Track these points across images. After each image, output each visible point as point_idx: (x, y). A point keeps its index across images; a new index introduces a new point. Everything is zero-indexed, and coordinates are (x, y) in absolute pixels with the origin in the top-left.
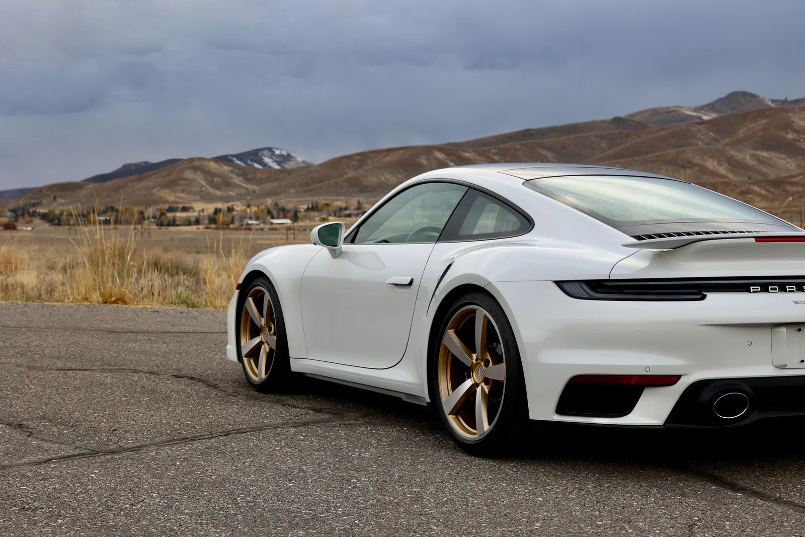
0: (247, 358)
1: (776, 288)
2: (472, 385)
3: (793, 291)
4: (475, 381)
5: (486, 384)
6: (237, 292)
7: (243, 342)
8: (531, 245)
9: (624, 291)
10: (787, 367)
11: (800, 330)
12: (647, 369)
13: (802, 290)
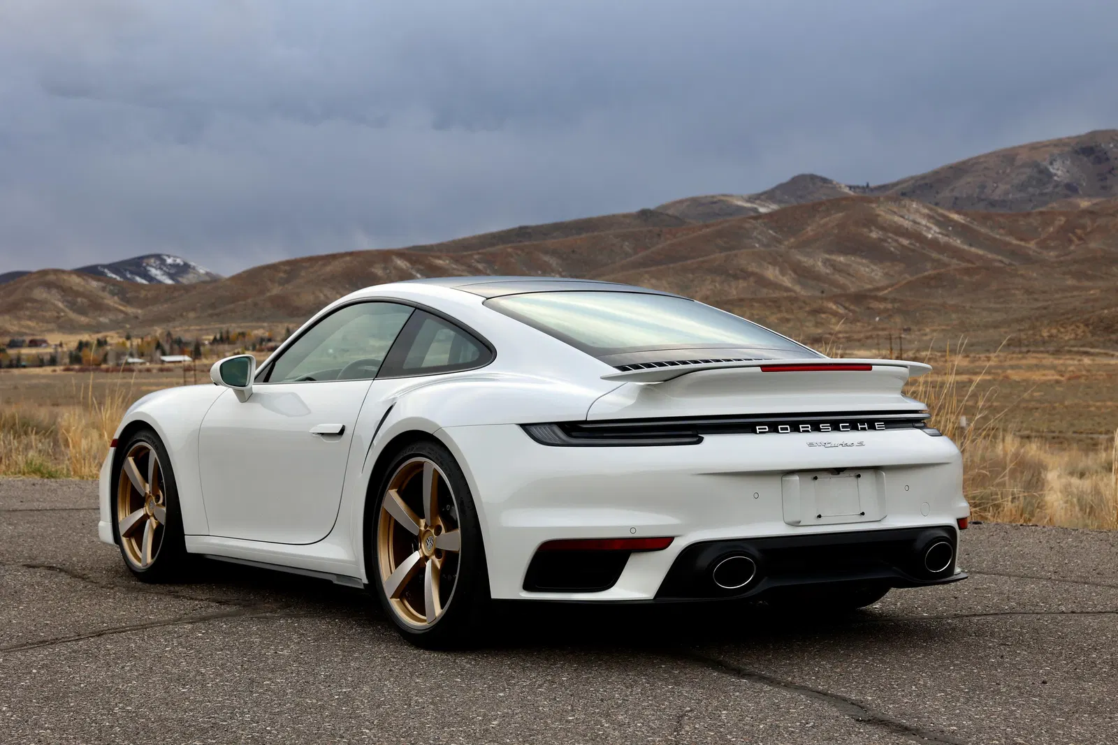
0: (126, 537)
1: (787, 428)
2: (420, 559)
3: (808, 431)
4: (423, 553)
5: (438, 557)
6: (112, 450)
7: (121, 517)
8: (493, 380)
9: (605, 435)
10: (800, 524)
11: (816, 478)
12: (633, 531)
13: (819, 430)
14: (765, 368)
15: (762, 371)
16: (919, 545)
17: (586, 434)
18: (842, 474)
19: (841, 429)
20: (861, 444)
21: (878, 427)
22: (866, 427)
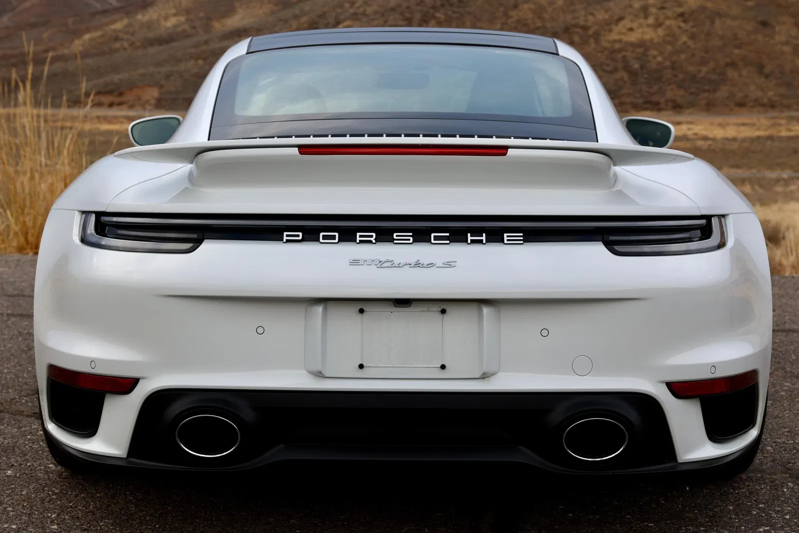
1: (335, 236)
3: (367, 242)
11: (362, 311)
14: (304, 149)
15: (301, 153)
19: (433, 241)
20: (449, 265)
21: (508, 240)
22: (482, 240)
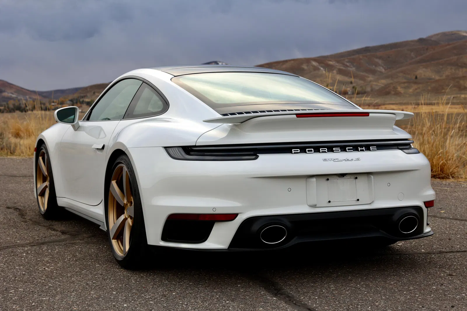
0: (40, 196)
1: (312, 150)
2: (124, 219)
3: (325, 152)
4: (125, 216)
5: (131, 219)
6: (35, 152)
7: (39, 186)
9: (206, 154)
10: (317, 206)
11: (328, 179)
12: (214, 210)
13: (333, 151)
15: (297, 117)
16: (396, 217)
17: (196, 153)
18: (345, 177)
19: (347, 151)
20: (358, 159)
21: (372, 149)
22: (364, 150)
